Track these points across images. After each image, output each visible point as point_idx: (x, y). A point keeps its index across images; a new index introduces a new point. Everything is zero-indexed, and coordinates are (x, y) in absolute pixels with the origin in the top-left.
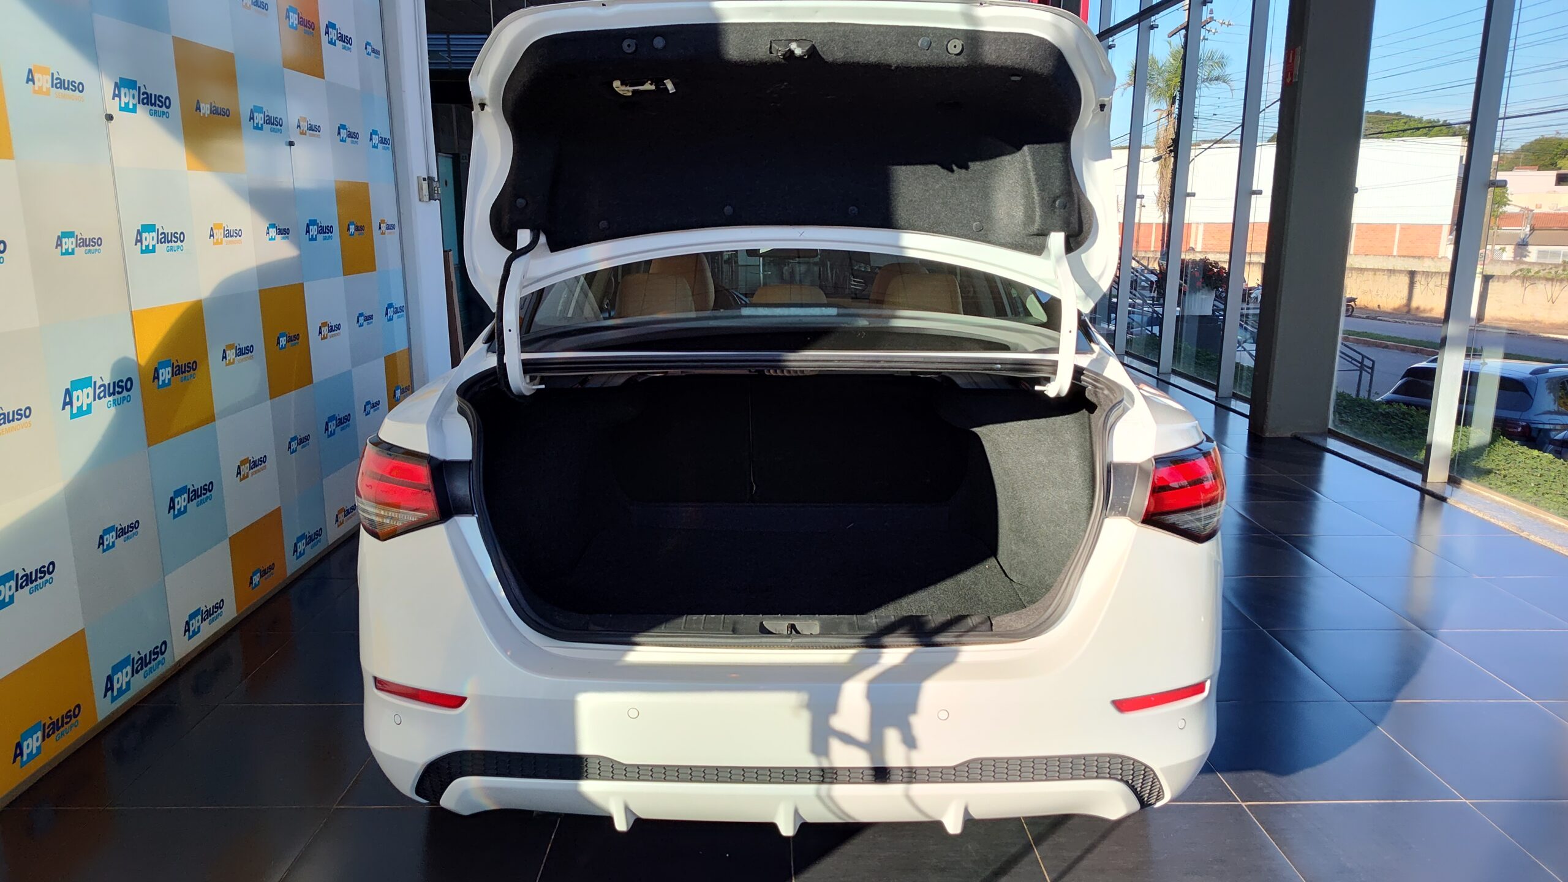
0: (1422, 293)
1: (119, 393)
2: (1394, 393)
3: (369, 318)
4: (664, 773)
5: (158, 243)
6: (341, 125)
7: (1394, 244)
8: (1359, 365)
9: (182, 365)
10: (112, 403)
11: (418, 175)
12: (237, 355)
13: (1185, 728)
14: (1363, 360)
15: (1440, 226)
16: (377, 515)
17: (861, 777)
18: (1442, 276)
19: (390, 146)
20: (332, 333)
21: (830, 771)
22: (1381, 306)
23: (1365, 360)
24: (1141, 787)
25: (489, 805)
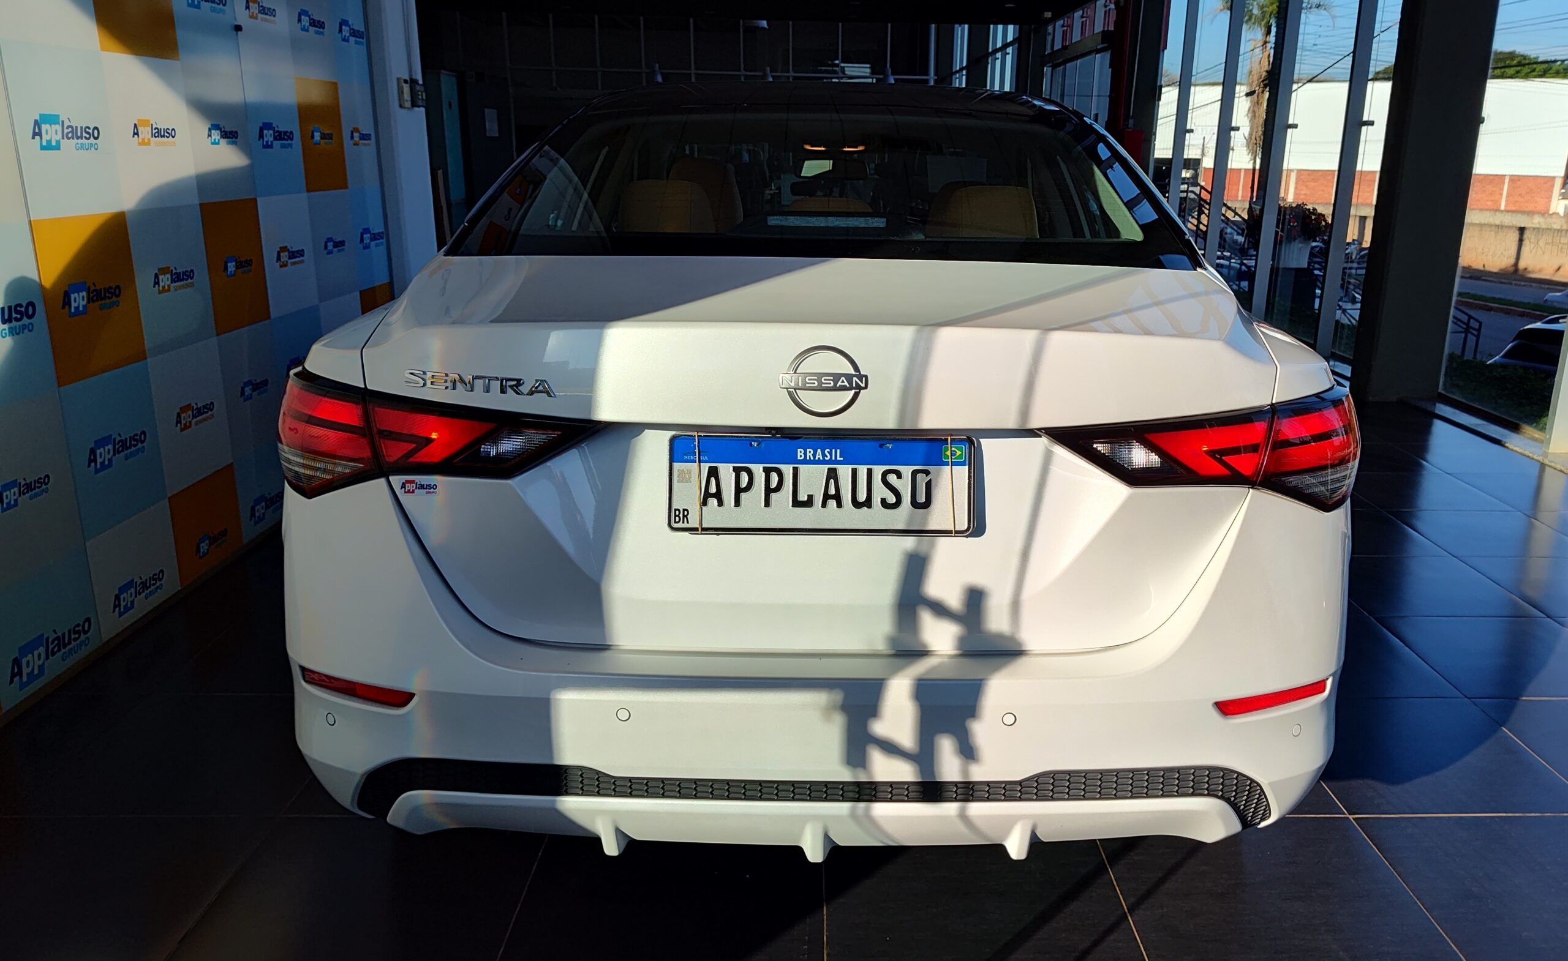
0: (1531, 252)
1: (17, 320)
2: (1503, 357)
3: (339, 244)
4: (663, 788)
5: (63, 138)
6: (301, 10)
7: (1501, 199)
8: (1465, 326)
9: (101, 289)
10: (7, 331)
11: (399, 76)
12: (173, 281)
13: (1300, 736)
14: (1469, 321)
15: (1552, 179)
16: (304, 466)
17: (906, 794)
18: (1554, 233)
19: (364, 41)
20: (293, 260)
21: (868, 786)
22: (1486, 266)
23: (1472, 320)
24: (1244, 805)
25: (447, 823)
